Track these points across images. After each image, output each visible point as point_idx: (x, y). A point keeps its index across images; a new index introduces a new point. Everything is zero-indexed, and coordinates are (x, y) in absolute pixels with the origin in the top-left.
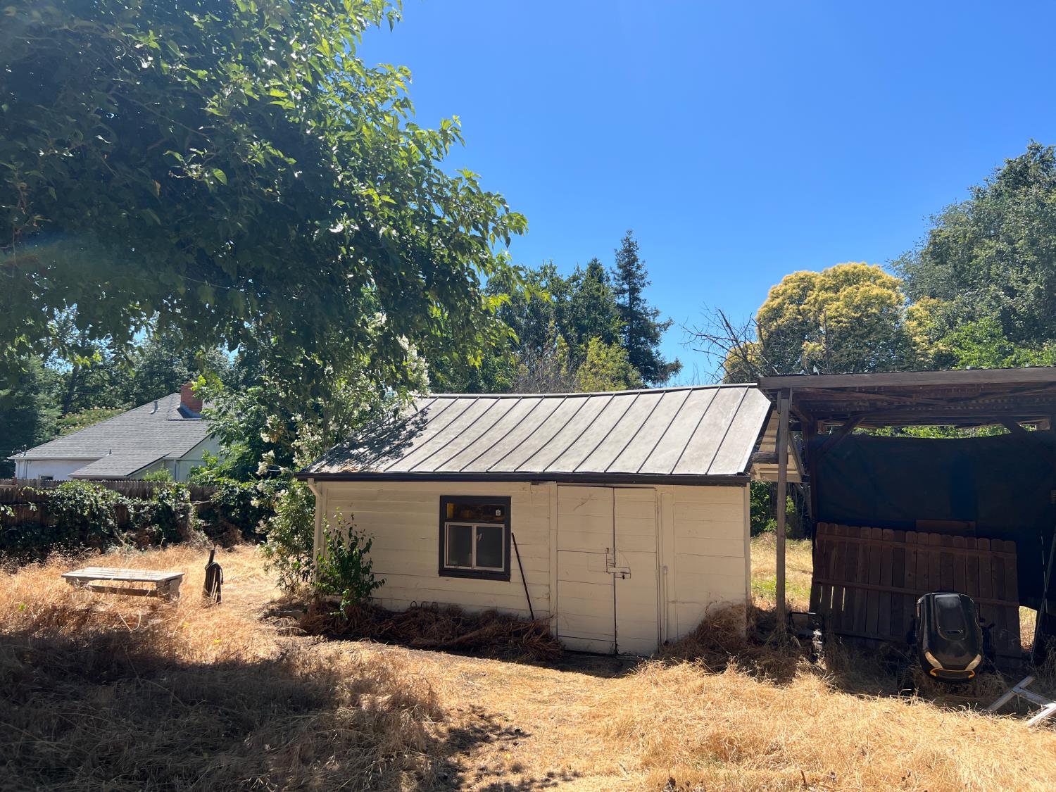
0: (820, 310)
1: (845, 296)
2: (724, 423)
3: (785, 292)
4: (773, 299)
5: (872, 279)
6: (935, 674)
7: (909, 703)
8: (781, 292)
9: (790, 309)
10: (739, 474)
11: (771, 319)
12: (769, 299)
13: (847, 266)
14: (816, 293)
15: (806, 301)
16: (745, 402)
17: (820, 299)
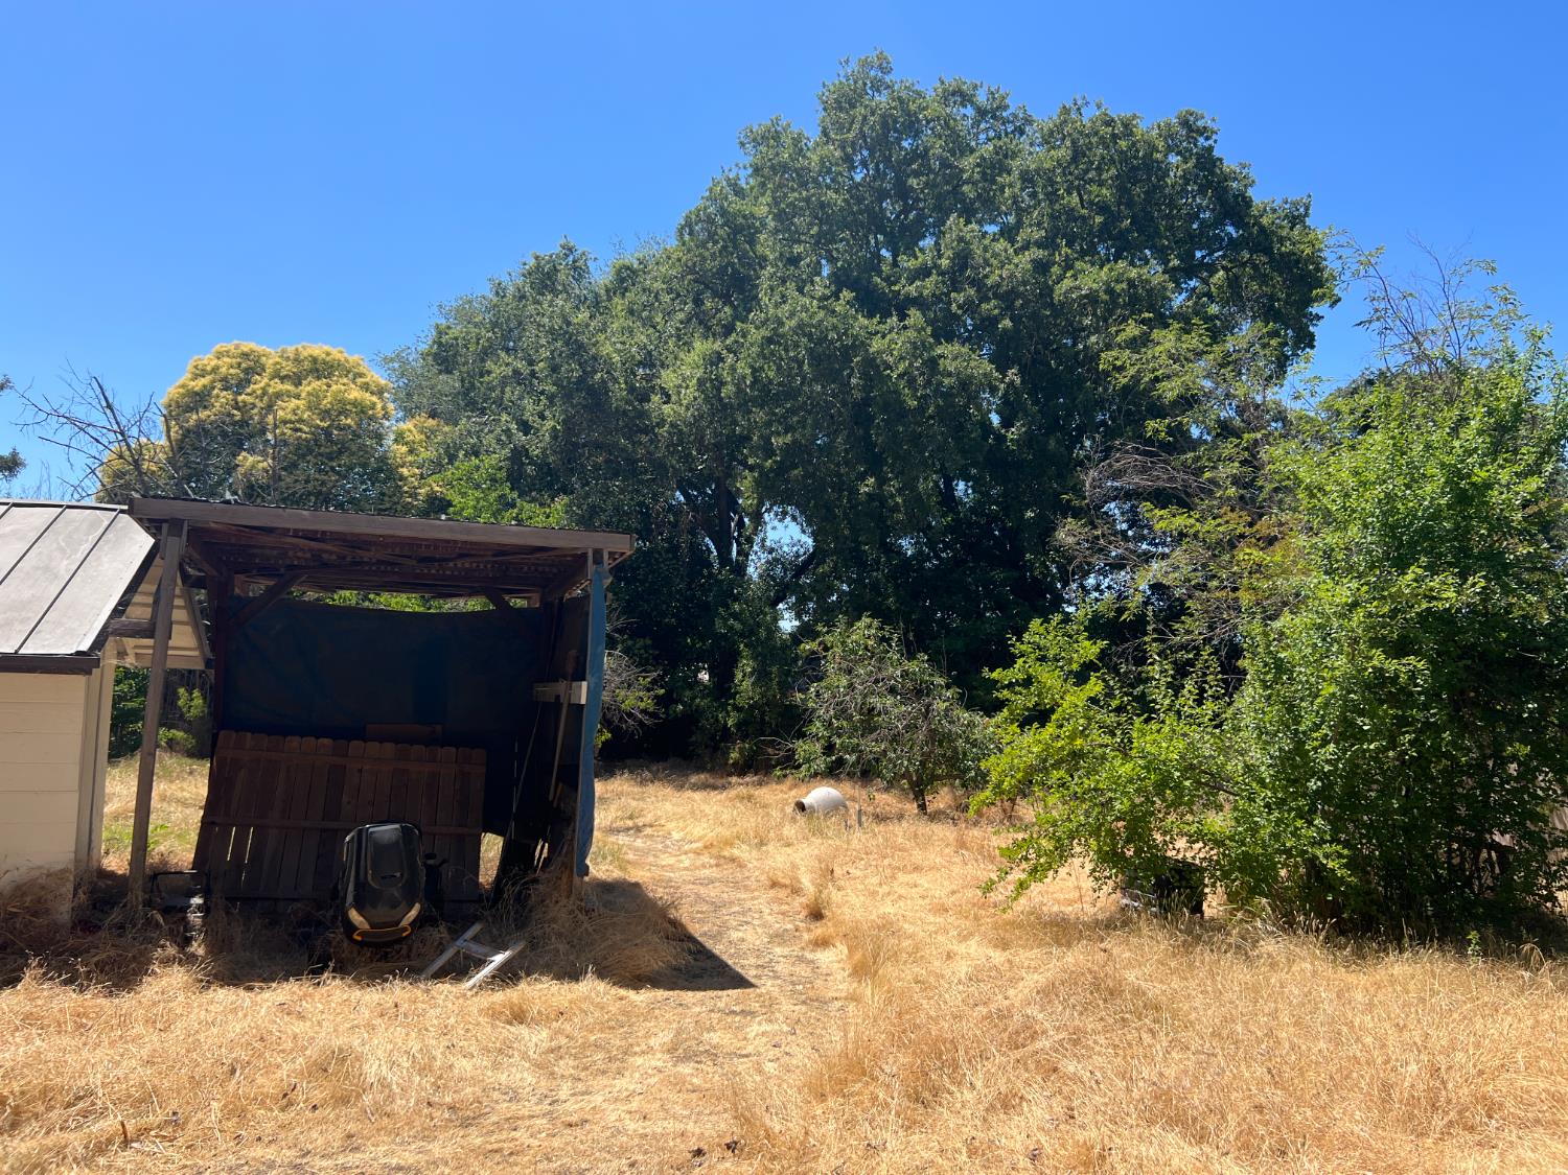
0: (270, 408)
1: (309, 394)
2: (65, 567)
3: (215, 370)
4: (195, 377)
5: (351, 376)
6: (359, 938)
7: (319, 983)
8: (209, 368)
9: (222, 399)
10: (78, 653)
11: (189, 409)
12: (190, 376)
13: (317, 350)
14: (266, 380)
15: (248, 390)
16: (110, 535)
17: (271, 390)
